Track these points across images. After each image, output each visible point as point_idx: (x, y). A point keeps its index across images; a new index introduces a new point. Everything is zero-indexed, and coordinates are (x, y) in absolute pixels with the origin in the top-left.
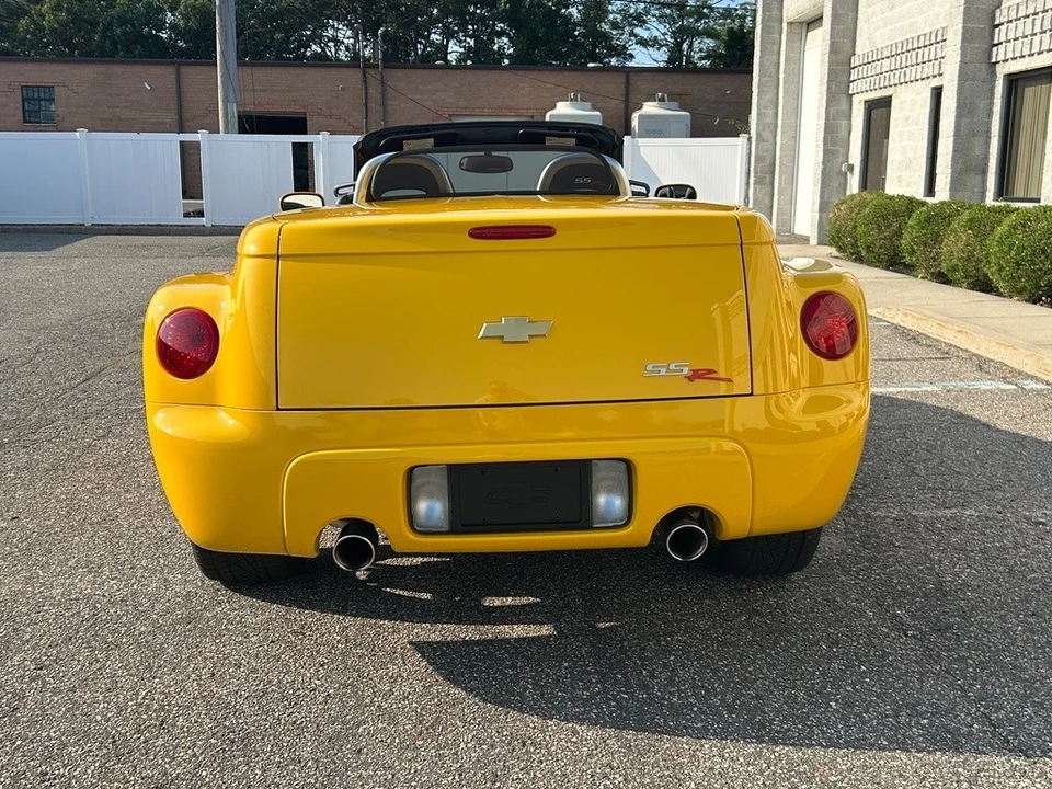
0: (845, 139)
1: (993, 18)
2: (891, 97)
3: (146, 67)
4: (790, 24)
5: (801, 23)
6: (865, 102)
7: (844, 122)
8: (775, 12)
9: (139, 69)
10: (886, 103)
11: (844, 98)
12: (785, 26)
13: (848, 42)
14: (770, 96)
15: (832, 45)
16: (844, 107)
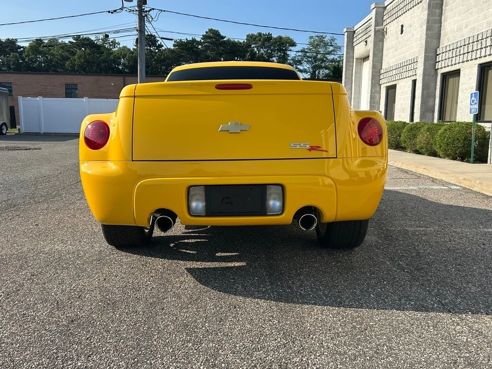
0: (378, 101)
1: (436, 52)
2: (396, 84)
3: (112, 77)
4: (357, 59)
5: (361, 59)
6: (386, 87)
7: (378, 95)
8: (351, 55)
9: (109, 78)
10: (394, 87)
11: (378, 86)
12: (355, 60)
13: (379, 64)
14: (349, 86)
15: (373, 65)
16: (378, 89)
